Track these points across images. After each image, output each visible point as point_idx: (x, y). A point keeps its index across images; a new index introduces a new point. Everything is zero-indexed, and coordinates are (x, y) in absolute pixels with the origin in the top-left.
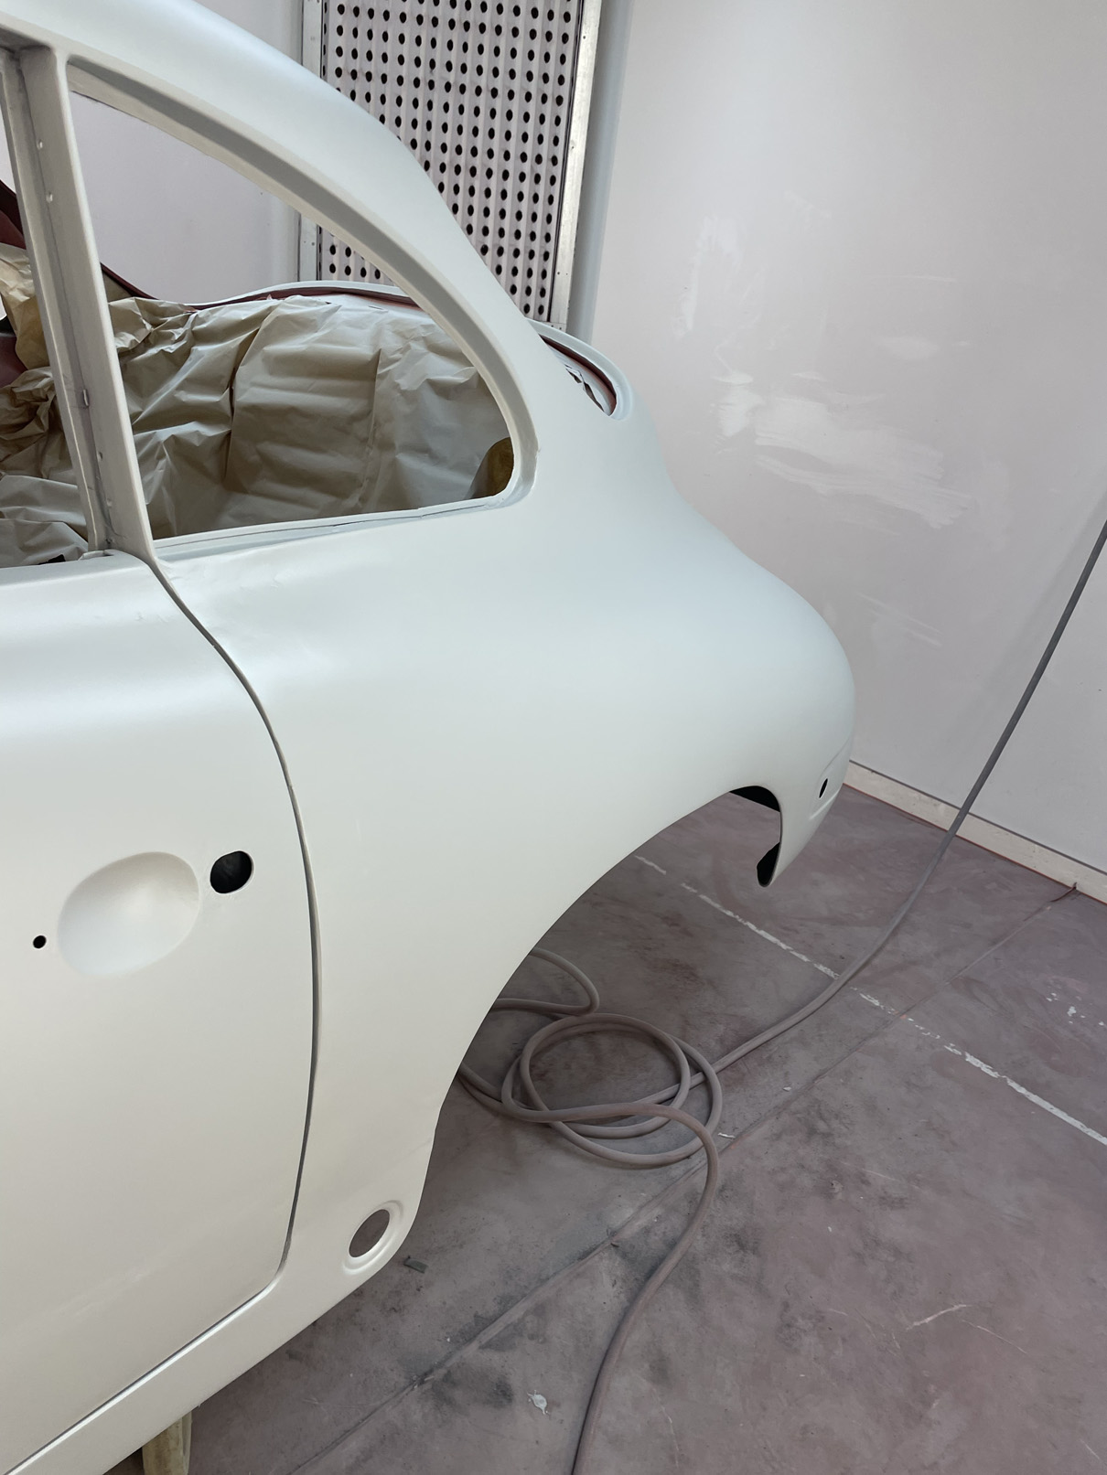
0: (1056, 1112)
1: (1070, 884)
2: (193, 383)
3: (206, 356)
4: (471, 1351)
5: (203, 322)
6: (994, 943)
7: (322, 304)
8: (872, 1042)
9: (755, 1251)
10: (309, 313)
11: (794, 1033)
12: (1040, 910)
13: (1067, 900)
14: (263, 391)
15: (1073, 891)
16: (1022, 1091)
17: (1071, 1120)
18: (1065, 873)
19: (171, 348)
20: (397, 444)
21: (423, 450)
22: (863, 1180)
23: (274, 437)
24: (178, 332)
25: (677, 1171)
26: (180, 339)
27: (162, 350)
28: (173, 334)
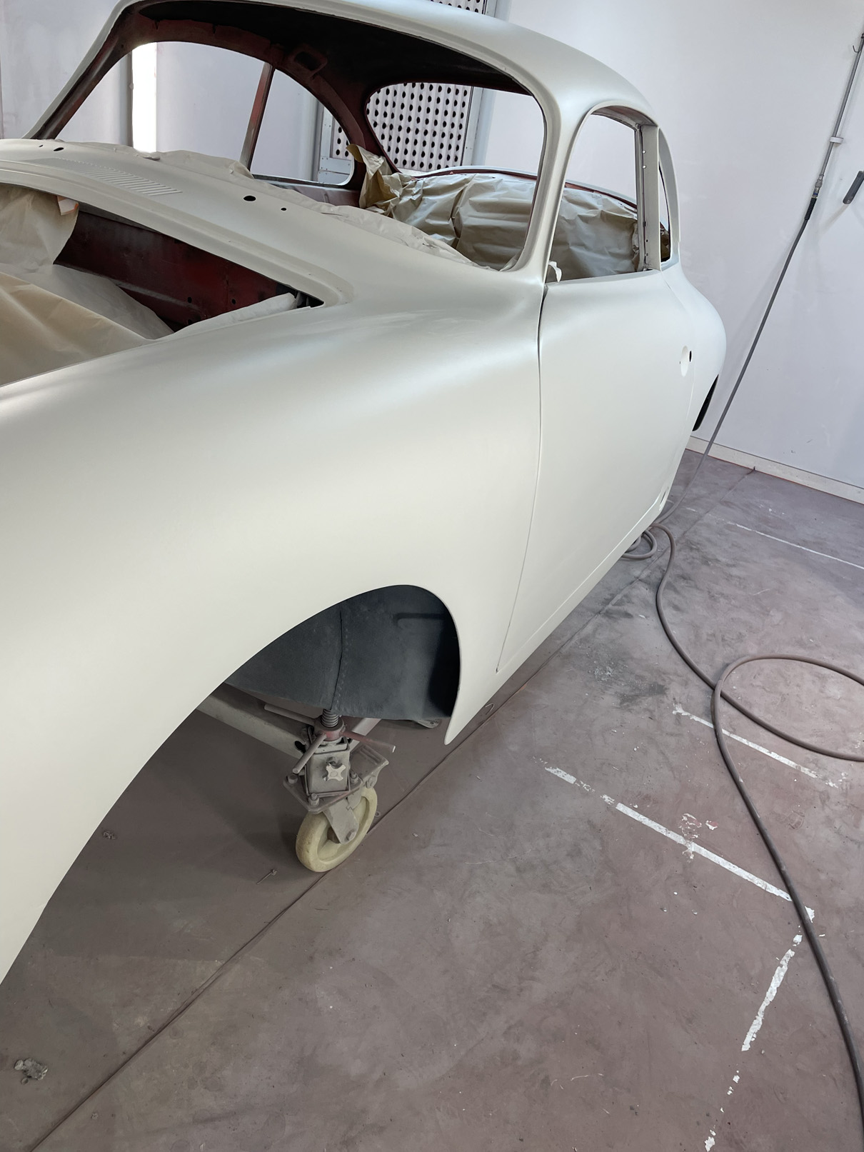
0: (779, 540)
1: (752, 468)
2: (434, 215)
3: (438, 202)
4: (610, 606)
5: (428, 185)
6: (730, 489)
7: (490, 178)
8: (700, 522)
9: (690, 579)
10: (489, 182)
11: (667, 521)
12: (743, 477)
13: (752, 474)
14: (477, 219)
15: (754, 470)
16: (762, 534)
17: (784, 541)
18: (749, 463)
19: (415, 198)
20: (570, 243)
21: (582, 245)
22: (717, 561)
23: (484, 241)
24: (415, 190)
25: (649, 561)
26: (417, 193)
27: (411, 199)
28: (412, 191)
